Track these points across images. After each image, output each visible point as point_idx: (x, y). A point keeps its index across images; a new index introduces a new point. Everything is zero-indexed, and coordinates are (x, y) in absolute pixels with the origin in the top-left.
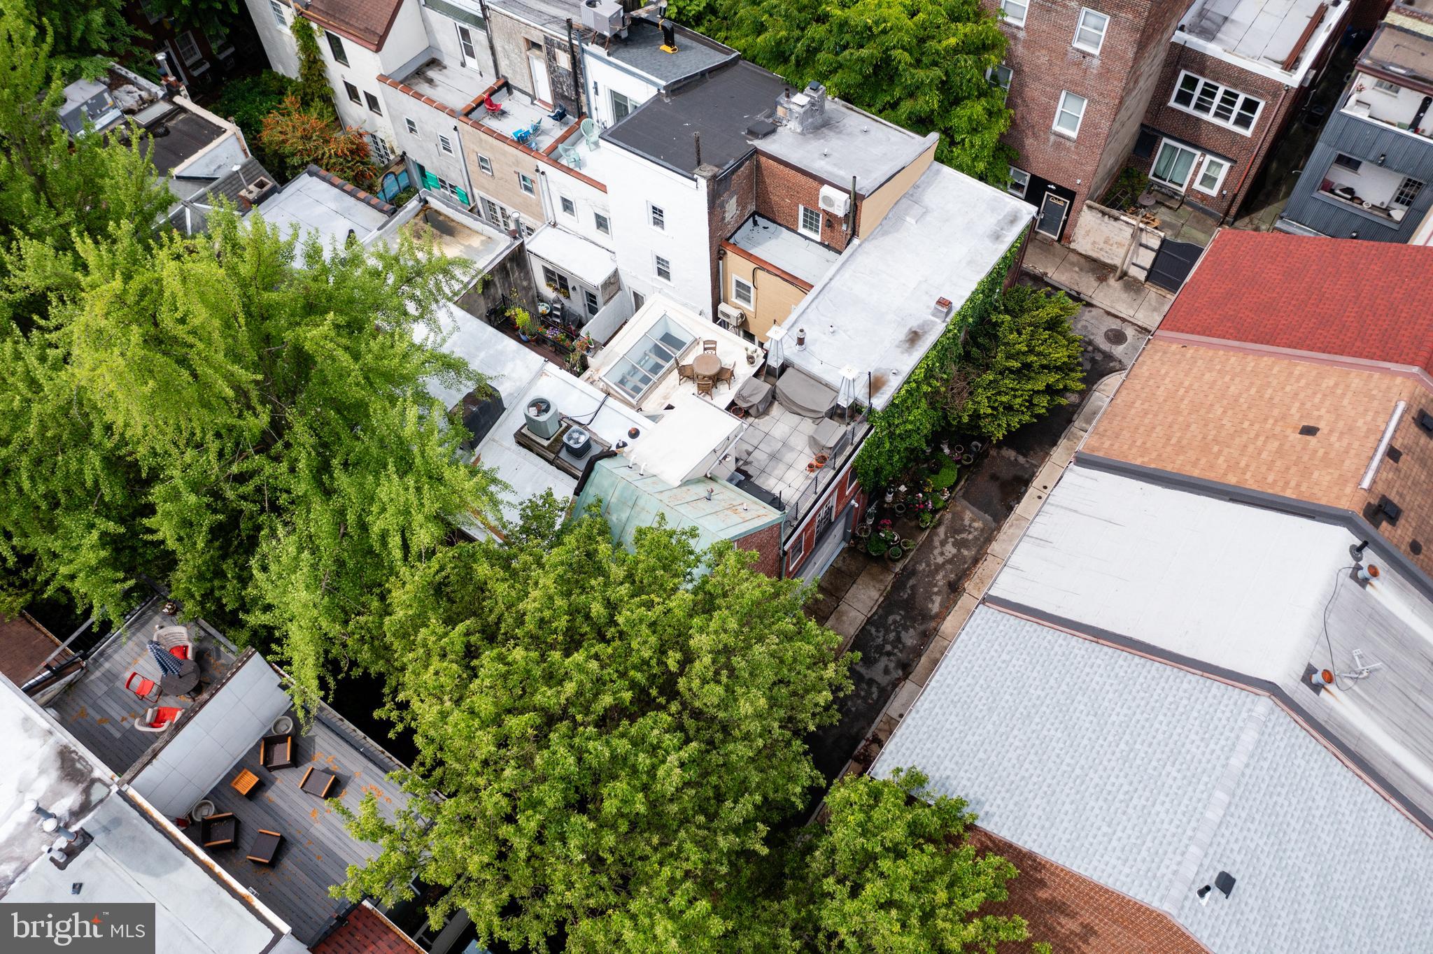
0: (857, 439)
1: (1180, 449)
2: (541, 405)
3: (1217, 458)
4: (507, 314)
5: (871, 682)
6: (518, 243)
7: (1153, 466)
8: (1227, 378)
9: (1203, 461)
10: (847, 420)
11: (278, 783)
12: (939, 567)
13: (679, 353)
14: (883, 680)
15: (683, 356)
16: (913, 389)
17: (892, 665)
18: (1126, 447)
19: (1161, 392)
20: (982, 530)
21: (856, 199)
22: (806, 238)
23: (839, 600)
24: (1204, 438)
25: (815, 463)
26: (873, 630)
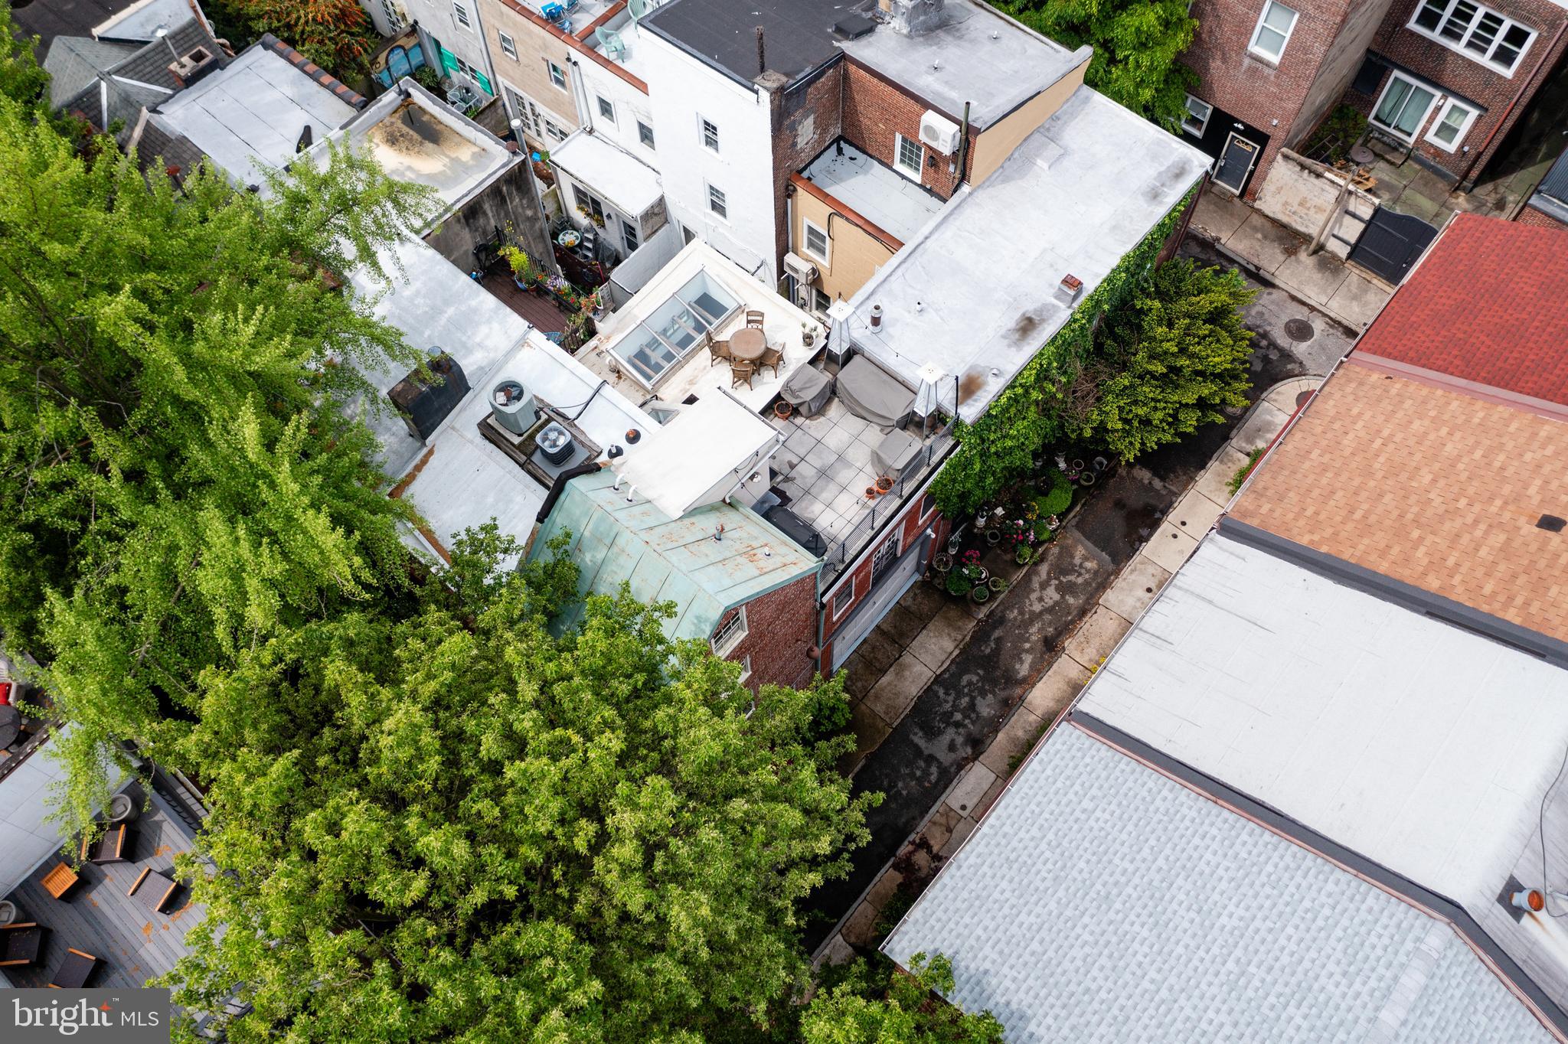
0: (935, 459)
1: (1366, 528)
2: (511, 390)
3: (1415, 548)
4: (501, 253)
5: (930, 759)
6: (518, 160)
7: (1324, 549)
8: (1444, 431)
9: (1396, 550)
10: (926, 431)
11: (107, 881)
12: (1035, 617)
13: (716, 322)
14: (946, 758)
15: (719, 329)
16: (1017, 397)
17: (960, 740)
18: (1291, 516)
19: (1348, 442)
20: (1096, 573)
21: (969, 133)
22: (903, 177)
23: (902, 648)
24: (1401, 516)
25: (876, 488)
26: (941, 692)
